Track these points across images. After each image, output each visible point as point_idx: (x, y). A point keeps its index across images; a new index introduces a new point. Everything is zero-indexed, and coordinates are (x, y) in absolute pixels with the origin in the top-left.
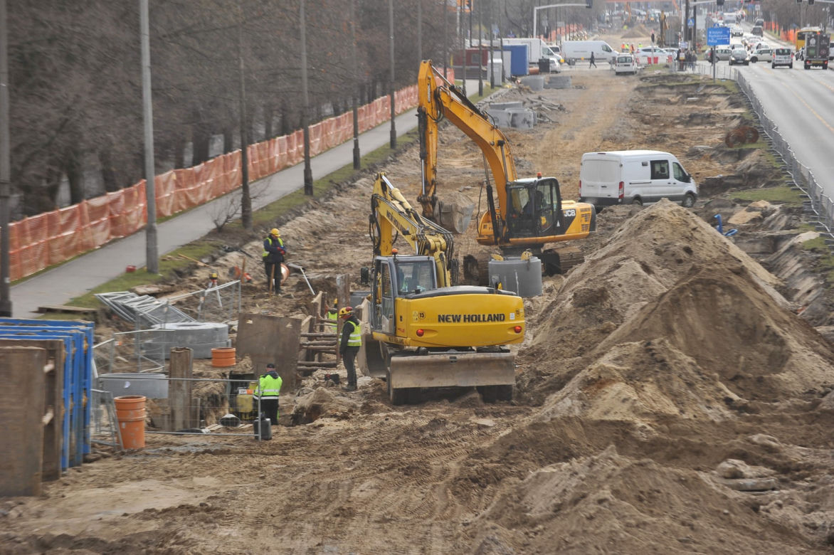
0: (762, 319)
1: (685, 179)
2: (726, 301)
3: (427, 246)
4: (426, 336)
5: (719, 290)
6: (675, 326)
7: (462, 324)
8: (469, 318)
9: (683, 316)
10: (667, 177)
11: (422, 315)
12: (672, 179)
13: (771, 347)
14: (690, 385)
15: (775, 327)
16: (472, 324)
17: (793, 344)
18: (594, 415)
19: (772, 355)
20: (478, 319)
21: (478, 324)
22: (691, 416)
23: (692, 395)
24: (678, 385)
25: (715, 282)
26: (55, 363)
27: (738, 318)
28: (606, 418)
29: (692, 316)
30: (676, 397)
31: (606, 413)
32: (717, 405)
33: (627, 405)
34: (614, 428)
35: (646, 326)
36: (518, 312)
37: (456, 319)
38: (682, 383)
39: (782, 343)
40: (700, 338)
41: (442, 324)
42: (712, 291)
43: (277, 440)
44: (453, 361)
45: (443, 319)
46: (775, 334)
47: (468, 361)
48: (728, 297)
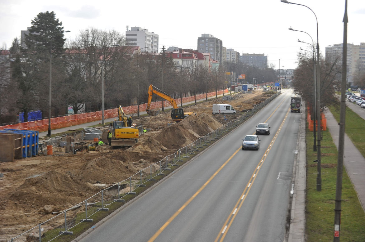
0: (182, 134)
1: (233, 110)
2: (176, 131)
3: (123, 119)
4: (119, 136)
5: (175, 129)
6: (166, 135)
7: (126, 134)
8: (127, 133)
9: (168, 133)
10: (230, 109)
11: (118, 132)
12: (231, 110)
13: (183, 140)
14: (155, 146)
15: (184, 136)
16: (127, 134)
17: (187, 139)
18: (134, 151)
19: (183, 141)
20: (129, 133)
21: (129, 134)
22: (153, 152)
23: (155, 148)
24: (152, 146)
25: (174, 127)
26: (21, 138)
27: (178, 134)
28: (136, 152)
29: (169, 133)
30: (151, 148)
31: (136, 151)
32: (159, 150)
33: (140, 149)
34: (136, 154)
35: (160, 135)
36: (137, 132)
37: (125, 133)
38: (154, 146)
39: (185, 139)
40: (170, 138)
41: (122, 134)
42: (174, 129)
43: (77, 154)
44: (123, 141)
45: (122, 133)
46: (184, 137)
47: (126, 141)
48: (177, 130)
